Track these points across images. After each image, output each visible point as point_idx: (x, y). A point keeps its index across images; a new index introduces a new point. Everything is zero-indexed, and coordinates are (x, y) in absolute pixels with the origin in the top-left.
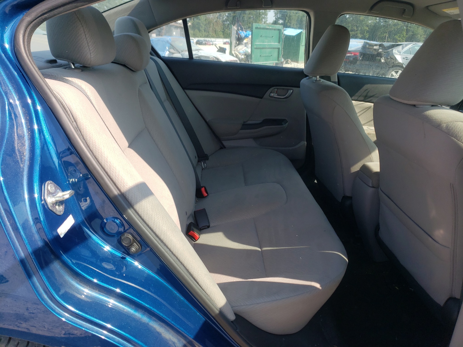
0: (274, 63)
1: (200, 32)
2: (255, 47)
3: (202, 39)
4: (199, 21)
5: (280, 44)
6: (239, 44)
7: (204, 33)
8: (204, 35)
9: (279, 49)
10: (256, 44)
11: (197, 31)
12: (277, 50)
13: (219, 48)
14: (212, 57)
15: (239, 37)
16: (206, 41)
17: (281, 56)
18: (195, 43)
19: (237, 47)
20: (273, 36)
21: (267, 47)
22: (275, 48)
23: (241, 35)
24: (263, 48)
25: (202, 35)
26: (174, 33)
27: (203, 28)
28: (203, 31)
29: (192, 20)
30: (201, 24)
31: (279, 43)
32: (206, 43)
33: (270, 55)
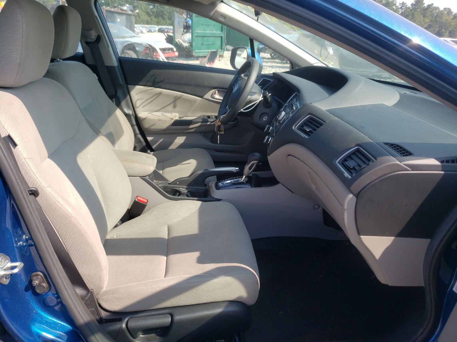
0: (209, 52)
1: (163, 20)
2: (196, 35)
3: (164, 27)
4: (163, 9)
5: (223, 33)
6: (186, 32)
7: (168, 21)
8: (168, 24)
9: (222, 37)
10: (196, 33)
11: (160, 19)
12: (220, 38)
13: (167, 36)
14: (146, 44)
15: (187, 24)
16: (168, 29)
17: (224, 45)
18: (157, 31)
19: (184, 35)
20: (215, 25)
21: (208, 35)
22: (217, 37)
23: (189, 23)
24: (205, 37)
25: (166, 23)
26: (118, 20)
27: (167, 16)
28: (167, 19)
29: (156, 8)
30: (165, 12)
31: (222, 31)
32: (168, 31)
33: (213, 43)
